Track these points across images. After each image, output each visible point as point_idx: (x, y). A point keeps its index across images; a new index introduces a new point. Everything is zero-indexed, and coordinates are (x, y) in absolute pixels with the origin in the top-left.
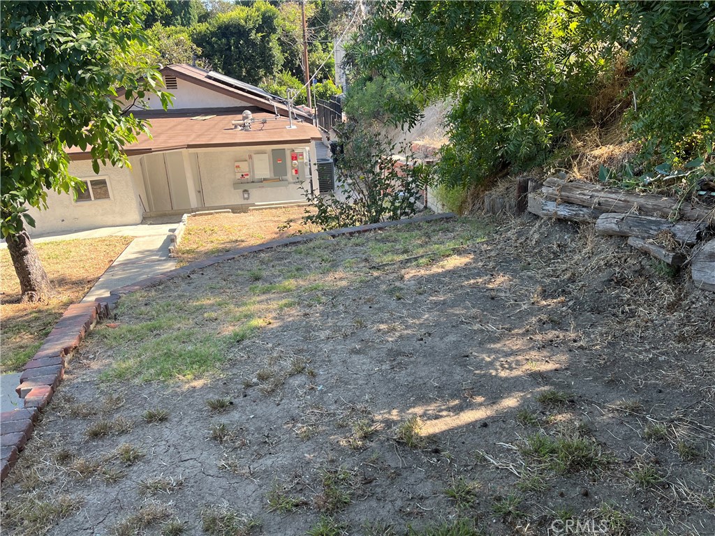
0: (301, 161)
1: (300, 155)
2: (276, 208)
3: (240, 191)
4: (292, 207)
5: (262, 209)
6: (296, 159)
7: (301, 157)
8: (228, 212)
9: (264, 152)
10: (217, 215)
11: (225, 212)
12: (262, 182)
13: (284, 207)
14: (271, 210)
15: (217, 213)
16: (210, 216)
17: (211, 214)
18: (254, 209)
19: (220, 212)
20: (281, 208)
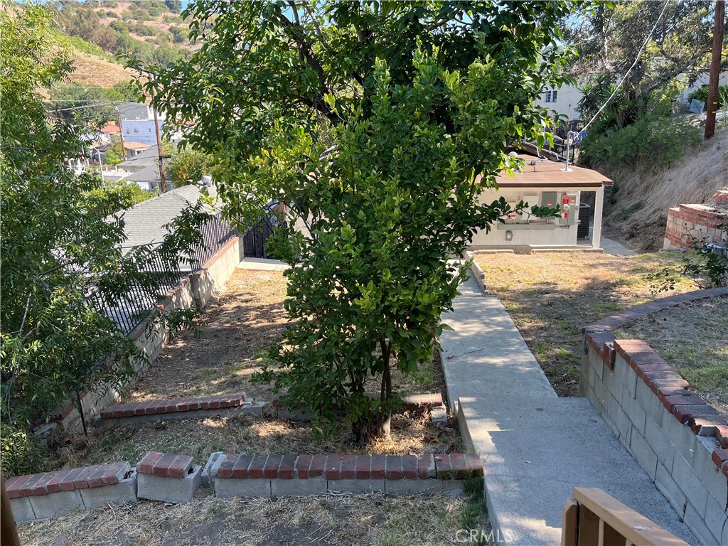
0: (572, 204)
1: (572, 199)
2: (560, 252)
3: (504, 232)
4: (577, 251)
5: (545, 252)
6: (567, 202)
7: (573, 200)
8: (511, 252)
9: (534, 194)
10: (500, 255)
11: (507, 252)
12: (527, 224)
13: (569, 252)
14: (555, 254)
15: (499, 252)
16: (492, 255)
17: (494, 253)
18: (538, 251)
19: (503, 252)
20: (565, 252)
